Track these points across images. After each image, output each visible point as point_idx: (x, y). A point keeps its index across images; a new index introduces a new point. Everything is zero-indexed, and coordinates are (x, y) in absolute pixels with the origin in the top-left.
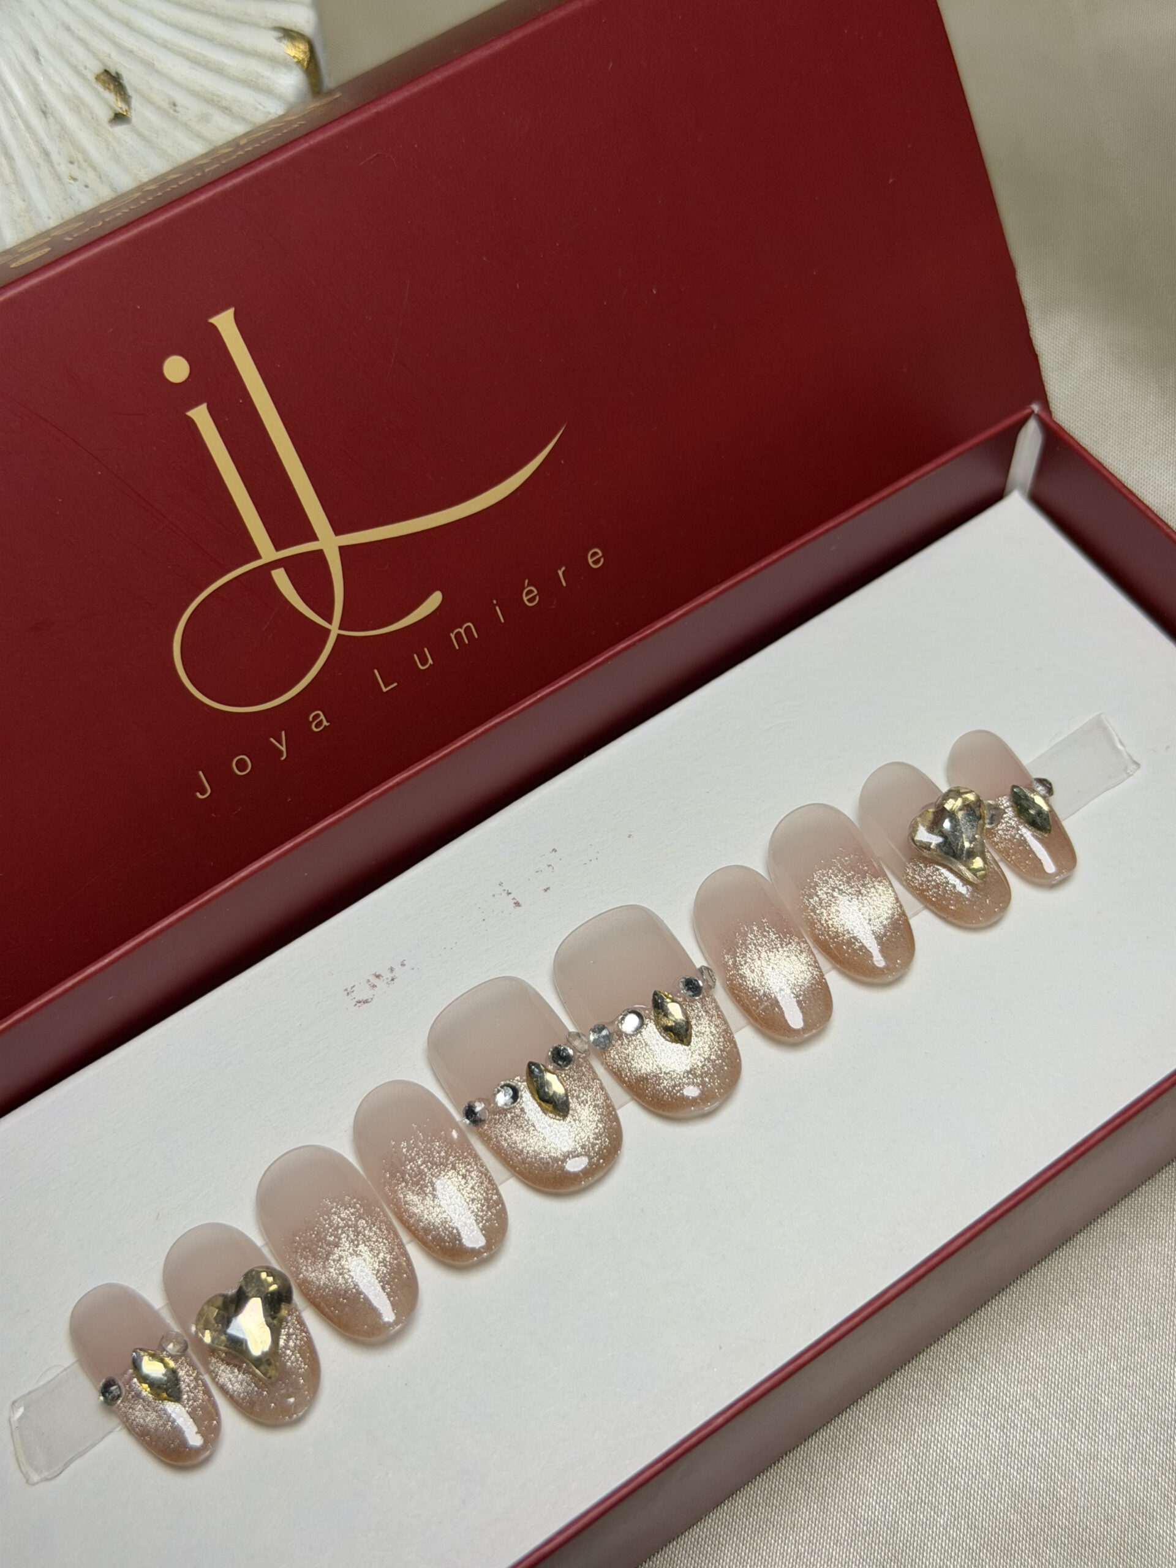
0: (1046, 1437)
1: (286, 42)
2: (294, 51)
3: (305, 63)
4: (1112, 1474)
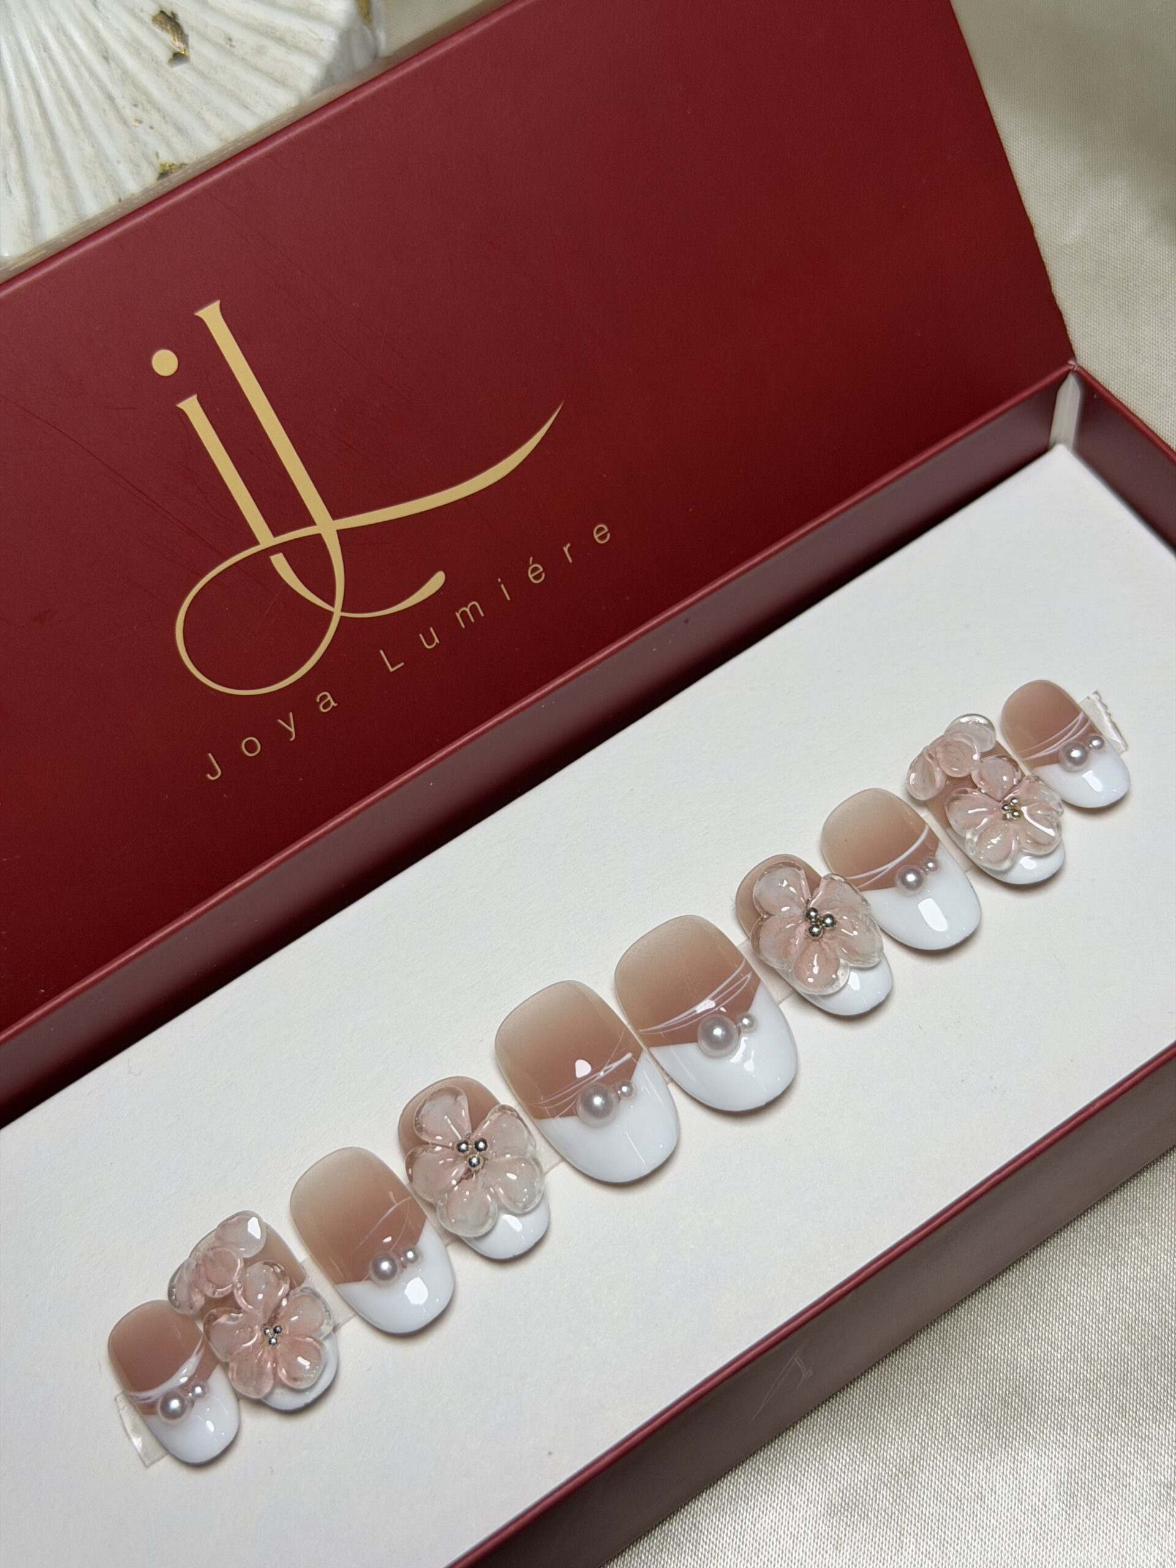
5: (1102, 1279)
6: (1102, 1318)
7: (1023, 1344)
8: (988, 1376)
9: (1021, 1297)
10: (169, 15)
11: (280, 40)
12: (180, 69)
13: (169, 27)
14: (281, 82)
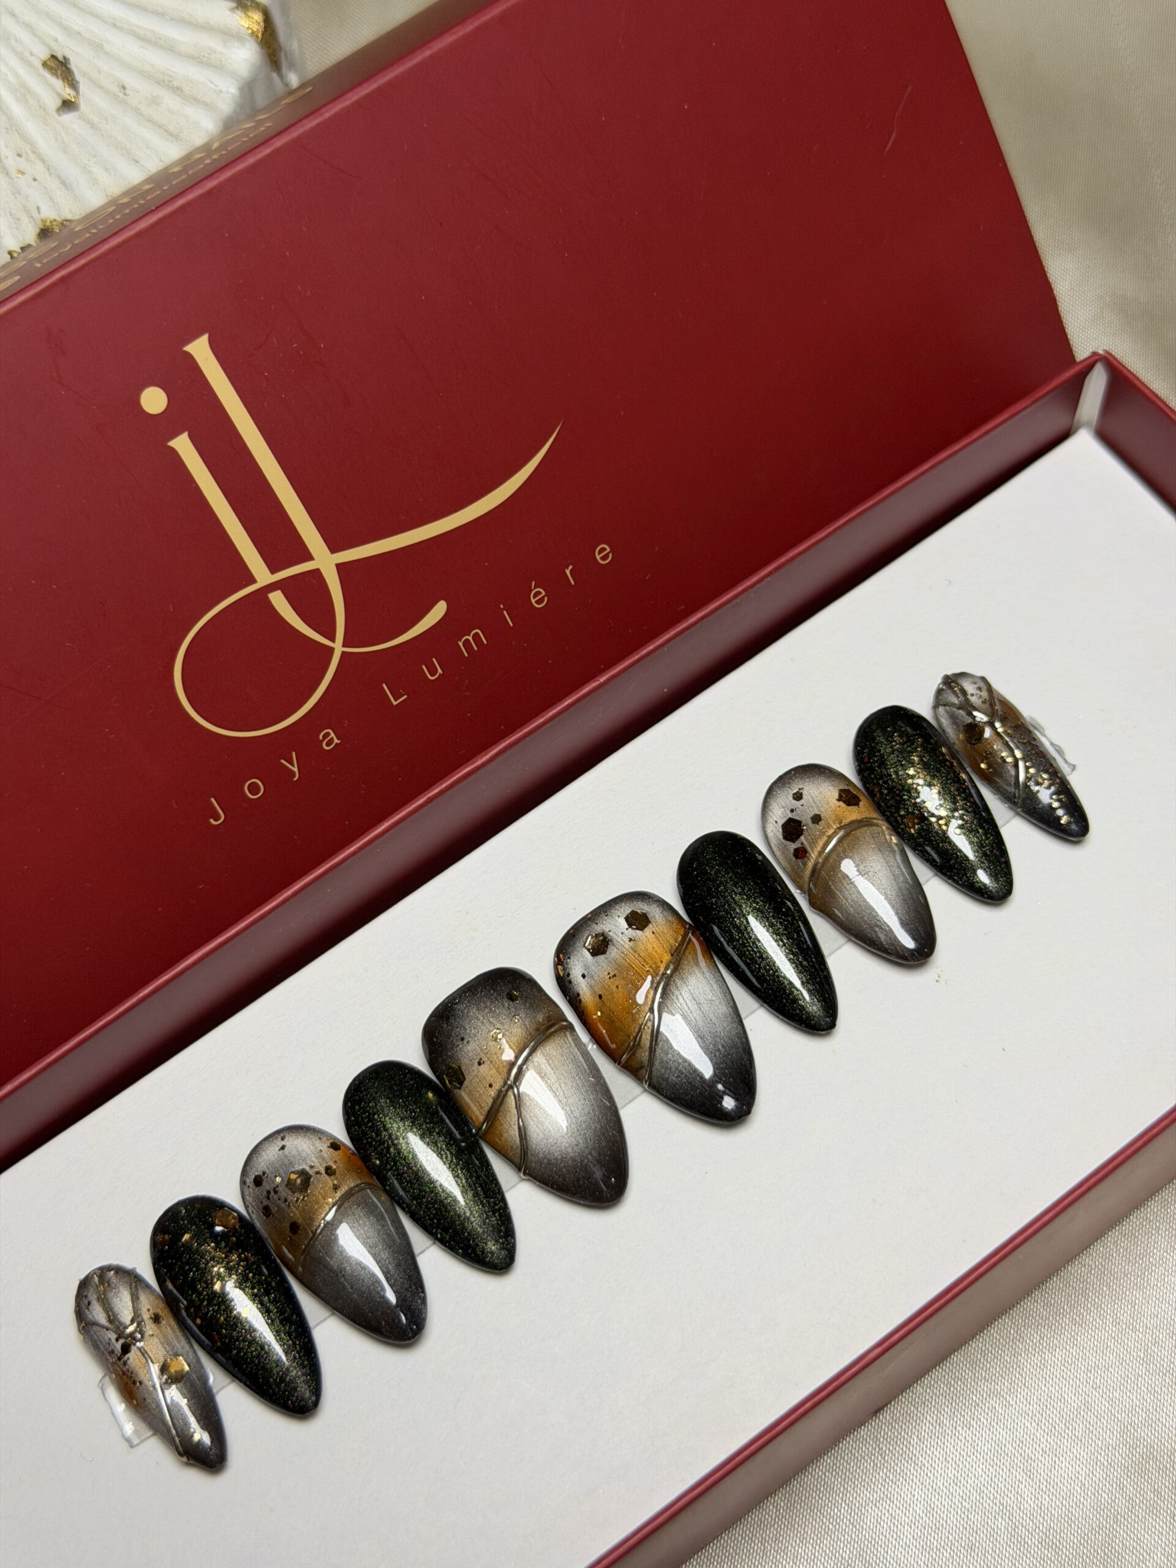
0: (1011, 1437)
1: (239, 12)
2: (248, 22)
3: (260, 35)
4: (1077, 1475)
5: (956, 1440)
6: (954, 1481)
7: (870, 1504)
8: (833, 1537)
9: (872, 1454)
10: (61, 59)
11: (177, 90)
12: (68, 118)
13: (59, 72)
14: (174, 137)
